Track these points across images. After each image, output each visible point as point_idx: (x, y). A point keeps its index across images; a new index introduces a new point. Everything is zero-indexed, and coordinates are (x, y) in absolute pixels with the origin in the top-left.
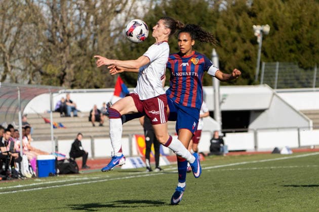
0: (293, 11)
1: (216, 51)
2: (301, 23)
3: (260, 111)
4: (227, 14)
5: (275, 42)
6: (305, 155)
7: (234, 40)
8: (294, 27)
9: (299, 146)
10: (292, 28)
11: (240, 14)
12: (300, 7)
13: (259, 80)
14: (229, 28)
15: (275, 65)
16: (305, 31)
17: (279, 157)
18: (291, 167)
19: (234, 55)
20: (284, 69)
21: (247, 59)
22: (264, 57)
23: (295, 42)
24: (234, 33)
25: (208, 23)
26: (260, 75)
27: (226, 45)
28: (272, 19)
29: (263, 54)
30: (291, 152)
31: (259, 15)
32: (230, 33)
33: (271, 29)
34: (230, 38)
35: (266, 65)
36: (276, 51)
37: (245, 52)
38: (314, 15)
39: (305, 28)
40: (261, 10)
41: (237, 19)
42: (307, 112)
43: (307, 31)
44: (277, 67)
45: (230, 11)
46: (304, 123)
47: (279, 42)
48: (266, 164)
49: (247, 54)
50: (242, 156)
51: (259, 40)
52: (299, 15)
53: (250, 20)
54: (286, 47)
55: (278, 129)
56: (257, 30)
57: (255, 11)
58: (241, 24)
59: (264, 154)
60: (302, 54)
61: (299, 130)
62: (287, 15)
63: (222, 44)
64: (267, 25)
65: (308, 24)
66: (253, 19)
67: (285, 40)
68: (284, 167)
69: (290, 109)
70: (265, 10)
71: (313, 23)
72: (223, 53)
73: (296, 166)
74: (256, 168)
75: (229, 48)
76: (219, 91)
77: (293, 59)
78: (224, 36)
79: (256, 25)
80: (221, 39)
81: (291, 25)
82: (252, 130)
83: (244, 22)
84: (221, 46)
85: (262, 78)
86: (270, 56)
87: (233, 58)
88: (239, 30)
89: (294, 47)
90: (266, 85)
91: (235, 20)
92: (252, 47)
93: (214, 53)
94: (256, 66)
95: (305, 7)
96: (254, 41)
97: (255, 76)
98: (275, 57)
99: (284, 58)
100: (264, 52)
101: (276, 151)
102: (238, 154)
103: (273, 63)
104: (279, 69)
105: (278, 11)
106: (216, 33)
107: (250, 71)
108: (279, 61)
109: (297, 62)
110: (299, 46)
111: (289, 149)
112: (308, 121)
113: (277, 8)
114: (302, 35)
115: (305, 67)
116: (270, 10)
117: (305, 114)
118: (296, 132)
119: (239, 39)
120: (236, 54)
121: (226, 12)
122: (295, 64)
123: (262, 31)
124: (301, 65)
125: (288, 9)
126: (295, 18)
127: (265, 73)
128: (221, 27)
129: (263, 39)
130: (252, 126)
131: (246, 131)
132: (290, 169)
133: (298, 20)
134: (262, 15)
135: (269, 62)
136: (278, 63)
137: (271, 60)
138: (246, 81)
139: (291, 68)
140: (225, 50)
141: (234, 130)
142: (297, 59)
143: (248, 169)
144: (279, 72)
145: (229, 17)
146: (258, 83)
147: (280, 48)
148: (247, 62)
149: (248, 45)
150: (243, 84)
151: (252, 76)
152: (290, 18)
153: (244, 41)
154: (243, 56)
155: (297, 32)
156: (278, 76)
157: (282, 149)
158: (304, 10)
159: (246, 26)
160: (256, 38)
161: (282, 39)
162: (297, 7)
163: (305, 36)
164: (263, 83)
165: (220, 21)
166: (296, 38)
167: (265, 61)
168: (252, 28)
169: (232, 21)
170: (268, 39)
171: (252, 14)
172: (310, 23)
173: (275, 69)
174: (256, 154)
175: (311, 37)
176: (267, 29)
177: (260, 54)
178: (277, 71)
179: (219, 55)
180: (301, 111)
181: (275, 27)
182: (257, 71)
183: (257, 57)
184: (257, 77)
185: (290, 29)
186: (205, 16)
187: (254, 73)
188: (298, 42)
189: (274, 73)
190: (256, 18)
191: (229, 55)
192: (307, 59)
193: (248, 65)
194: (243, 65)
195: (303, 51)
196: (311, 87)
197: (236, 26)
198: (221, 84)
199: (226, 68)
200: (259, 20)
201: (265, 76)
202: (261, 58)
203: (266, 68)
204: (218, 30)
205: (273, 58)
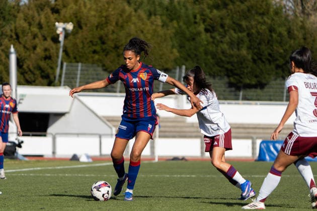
0: (99, 9)
1: (14, 47)
2: (107, 23)
3: (60, 115)
4: (29, 9)
5: (78, 41)
6: (104, 164)
7: (35, 36)
8: (99, 26)
9: (101, 155)
10: (97, 27)
11: (42, 10)
12: (107, 6)
13: (60, 82)
14: (30, 24)
15: (78, 66)
16: (111, 32)
17: (78, 164)
18: (87, 175)
19: (34, 53)
20: (87, 70)
21: (48, 58)
22: (65, 56)
23: (99, 42)
24: (35, 29)
25: (7, 17)
26: (60, 76)
27: (26, 41)
28: (76, 17)
29: (64, 53)
30: (90, 160)
31: (63, 12)
32: (30, 29)
33: (74, 27)
34: (30, 34)
35: (67, 66)
36: (78, 51)
37: (46, 50)
38: (121, 15)
39: (111, 28)
40: (65, 6)
41: (39, 15)
42: (111, 119)
43: (113, 32)
44: (79, 68)
45: (32, 6)
46: (108, 131)
47: (83, 42)
48: (64, 171)
49: (47, 53)
50: (38, 161)
51: (61, 38)
52: (104, 14)
53: (53, 17)
54: (89, 47)
55: (78, 135)
56: (60, 27)
57: (59, 7)
58: (43, 21)
59: (62, 160)
60: (106, 55)
61: (100, 137)
62: (93, 13)
63: (20, 40)
64: (71, 23)
65: (114, 24)
66: (56, 15)
67: (88, 40)
68: (80, 175)
69: (92, 114)
70: (69, 7)
71: (120, 23)
72: (22, 49)
73: (93, 175)
74: (49, 175)
75: (29, 45)
76: (16, 90)
77: (97, 61)
78: (23, 32)
79: (59, 22)
80: (20, 35)
81: (96, 24)
82: (52, 134)
83: (46, 18)
84: (20, 43)
85: (63, 80)
86: (71, 55)
87: (32, 55)
88: (40, 26)
89: (98, 48)
90: (67, 87)
91: (36, 14)
92: (54, 46)
93: (12, 50)
94: (57, 66)
95: (112, 5)
96: (55, 39)
97: (55, 77)
98: (78, 59)
99: (87, 60)
100: (65, 51)
101: (75, 158)
102: (34, 159)
103: (75, 64)
104: (82, 70)
105: (83, 8)
106: (15, 28)
107: (50, 71)
108: (82, 62)
109: (101, 65)
110: (104, 46)
111: (88, 157)
112: (111, 128)
113: (82, 5)
114: (106, 36)
115: (109, 70)
116: (74, 7)
117: (109, 121)
118: (97, 140)
119: (40, 36)
120: (36, 52)
121: (28, 7)
122: (98, 66)
123: (64, 29)
124: (104, 68)
125: (94, 7)
126: (101, 17)
127: (66, 74)
128: (21, 23)
129: (66, 37)
130: (51, 130)
131: (45, 136)
132: (86, 177)
133: (103, 19)
134: (66, 12)
135: (71, 62)
136: (80, 64)
137: (74, 61)
138: (45, 81)
139: (95, 70)
140: (25, 47)
141: (31, 134)
142: (99, 61)
143: (41, 175)
144: (81, 74)
145: (31, 12)
146: (60, 85)
147: (83, 48)
148: (48, 61)
149: (49, 43)
150: (42, 85)
151: (52, 77)
152: (95, 16)
153: (45, 39)
154: (43, 54)
155: (102, 32)
156: (80, 78)
157: (81, 156)
158: (110, 9)
159: (48, 22)
160: (58, 35)
161: (86, 39)
162: (104, 6)
163: (111, 37)
164: (64, 85)
165: (21, 15)
166: (101, 38)
167: (66, 61)
168: (54, 25)
169: (33, 17)
170: (71, 37)
171: (55, 11)
172: (117, 24)
173: (77, 70)
174: (54, 160)
175: (116, 39)
176: (70, 27)
177: (61, 53)
178: (79, 72)
179: (17, 51)
180: (104, 117)
181: (79, 25)
182: (58, 71)
183: (58, 57)
184: (57, 77)
185: (95, 29)
186: (5, 10)
187: (54, 73)
188: (103, 43)
189: (76, 74)
190: (59, 15)
191: (28, 53)
192: (111, 62)
193: (48, 64)
194: (43, 64)
195: (108, 53)
196: (115, 92)
197: (37, 21)
198: (19, 83)
199: (25, 67)
200: (62, 17)
201: (65, 78)
202: (63, 57)
203: (67, 70)
204: (18, 25)
205: (75, 58)
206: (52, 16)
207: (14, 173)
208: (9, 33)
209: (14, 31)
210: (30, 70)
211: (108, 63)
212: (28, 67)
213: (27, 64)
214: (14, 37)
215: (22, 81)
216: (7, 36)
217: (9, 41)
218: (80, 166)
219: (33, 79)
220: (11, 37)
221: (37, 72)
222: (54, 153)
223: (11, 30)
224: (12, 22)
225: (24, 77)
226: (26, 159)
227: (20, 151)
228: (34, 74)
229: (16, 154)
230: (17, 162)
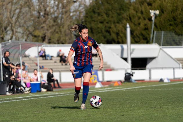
0: (172, 2)
2: (176, 9)
3: (152, 59)
5: (162, 20)
6: (177, 83)
7: (139, 18)
8: (173, 11)
9: (174, 78)
11: (143, 4)
13: (153, 41)
14: (137, 12)
15: (162, 33)
16: (179, 14)
18: (170, 89)
19: (139, 27)
20: (167, 35)
21: (146, 29)
23: (173, 20)
24: (139, 15)
25: (125, 9)
26: (153, 38)
27: (135, 21)
28: (160, 7)
30: (169, 81)
31: (153, 5)
32: (137, 14)
33: (160, 13)
34: (137, 17)
35: (156, 33)
36: (162, 25)
37: (145, 25)
39: (179, 12)
40: (154, 2)
41: (141, 7)
43: (180, 14)
45: (138, 2)
46: (178, 65)
47: (164, 20)
48: (157, 87)
49: (146, 27)
50: (142, 83)
51: (153, 19)
52: (175, 5)
54: (168, 22)
55: (162, 68)
56: (152, 13)
57: (151, 2)
58: (143, 10)
59: (155, 82)
60: (177, 27)
61: (174, 69)
62: (169, 4)
63: (132, 20)
64: (158, 10)
65: (180, 10)
66: (150, 7)
68: (166, 89)
69: (169, 57)
70: (157, 2)
72: (133, 25)
73: (172, 89)
74: (150, 90)
75: (136, 23)
76: (130, 47)
77: (172, 29)
78: (133, 16)
79: (151, 10)
80: (132, 18)
81: (171, 10)
82: (148, 68)
83: (145, 8)
84: (132, 22)
85: (154, 40)
86: (158, 27)
87: (138, 28)
88: (142, 13)
89: (172, 23)
92: (149, 22)
93: (128, 25)
94: (151, 33)
96: (150, 19)
98: (162, 28)
99: (167, 29)
100: (155, 25)
101: (161, 80)
102: (140, 82)
103: (160, 32)
104: (164, 35)
105: (164, 2)
106: (129, 14)
107: (147, 36)
108: (164, 30)
109: (174, 31)
110: (175, 22)
111: (168, 79)
114: (177, 16)
115: (178, 34)
116: (159, 2)
117: (178, 60)
118: (172, 70)
119: (142, 17)
120: (140, 26)
121: (135, 3)
122: (173, 32)
123: (155, 14)
124: (176, 33)
125: (170, 1)
126: (173, 6)
127: (156, 37)
128: (132, 11)
129: (156, 17)
130: (148, 66)
131: (145, 69)
133: (175, 8)
134: (155, 5)
135: (158, 31)
136: (163, 32)
137: (160, 30)
138: (145, 41)
139: (171, 35)
140: (134, 24)
141: (138, 68)
142: (173, 29)
143: (146, 90)
145: (137, 6)
146: (152, 43)
147: (164, 23)
149: (147, 21)
150: (143, 43)
151: (148, 39)
152: (170, 6)
153: (145, 19)
154: (144, 27)
155: (174, 15)
156: (163, 39)
158: (178, 2)
159: (146, 11)
160: (151, 17)
161: (166, 18)
163: (179, 17)
164: (155, 43)
165: (132, 8)
166: (174, 18)
167: (156, 31)
168: (149, 12)
169: (138, 8)
170: (158, 18)
171: (150, 4)
172: (182, 10)
173: (162, 35)
174: (150, 82)
175: (182, 17)
176: (157, 12)
177: (153, 26)
178: (163, 36)
179: (130, 27)
180: (176, 59)
181: (162, 11)
182: (152, 36)
183: (151, 28)
184: (151, 39)
185: (170, 13)
186: (123, 5)
187: (150, 37)
188: (175, 20)
189: (161, 37)
190: (152, 7)
191: (136, 27)
192: (179, 30)
193: (146, 32)
194: (144, 32)
195: (177, 25)
196: (181, 45)
197: (140, 10)
198: (132, 43)
199: (135, 34)
200: (153, 7)
201: (156, 39)
202: (154, 28)
203: (156, 35)
204: (130, 12)
205: (160, 29)
206: (148, 7)
207: (131, 89)
208: (126, 17)
209: (129, 16)
210: (137, 36)
211: (178, 30)
212: (136, 34)
213: (137, 32)
214: (129, 19)
215: (133, 41)
216: (125, 19)
217: (126, 21)
218: (164, 84)
219: (139, 40)
220: (127, 19)
221: (141, 37)
222: (150, 78)
223: (127, 16)
224: (127, 11)
225: (134, 39)
226: (136, 82)
228: (139, 37)
229: (131, 80)
230: (131, 84)
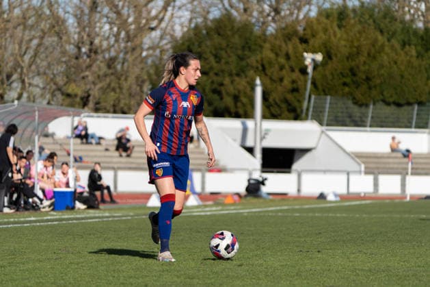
0: (350, 38)
1: (261, 79)
2: (358, 53)
3: (305, 151)
4: (276, 38)
5: (327, 73)
6: (353, 203)
7: (282, 68)
8: (350, 57)
9: (348, 193)
10: (348, 58)
11: (290, 39)
12: (358, 35)
13: (307, 115)
14: (277, 55)
15: (326, 99)
16: (362, 63)
17: (325, 203)
18: (338, 215)
19: (281, 86)
20: (336, 104)
21: (295, 90)
22: (314, 89)
23: (350, 74)
24: (282, 60)
25: (253, 47)
26: (308, 109)
27: (272, 73)
28: (326, 47)
29: (313, 86)
30: (338, 199)
31: (311, 42)
32: (276, 60)
33: (324, 58)
34: (277, 66)
35: (315, 99)
36: (328, 84)
37: (293, 82)
38: (374, 46)
39: (362, 59)
40: (314, 36)
41: (286, 45)
42: (359, 155)
43: (365, 63)
44: (328, 101)
45: (279, 35)
46: (356, 167)
47: (332, 74)
49: (295, 85)
50: (283, 200)
51: (310, 70)
52: (356, 44)
53: (301, 47)
54: (340, 79)
55: (325, 172)
56: (309, 58)
57: (307, 37)
58: (291, 51)
59: (308, 199)
60: (357, 88)
61: (348, 174)
62: (343, 43)
63: (267, 71)
64: (320, 53)
65: (366, 54)
66: (304, 45)
67: (339, 71)
68: (330, 215)
69: (339, 149)
70: (318, 37)
71: (372, 55)
72: (268, 82)
73: (344, 215)
74: (298, 215)
75: (275, 77)
76: (261, 125)
77: (347, 93)
78: (270, 63)
79: (307, 52)
80: (267, 66)
81: (347, 54)
82: (296, 170)
83: (294, 48)
84: (266, 75)
85: (310, 113)
86: (320, 87)
87: (279, 88)
88: (288, 57)
89: (348, 80)
90: (314, 121)
91: (284, 45)
92: (302, 77)
93: (258, 82)
94: (304, 99)
95: (364, 35)
96: (304, 71)
97: (302, 111)
98: (327, 90)
99: (336, 92)
100: (314, 83)
101: (322, 196)
102: (279, 197)
103: (323, 97)
104: (330, 103)
105: (333, 38)
106: (262, 60)
107: (296, 104)
108: (331, 95)
109: (351, 98)
110: (355, 79)
111: (336, 195)
112: (359, 164)
113: (332, 34)
114: (358, 67)
115: (360, 103)
116: (324, 37)
117: (357, 156)
118: (344, 177)
119: (287, 67)
120: (283, 84)
121: (275, 37)
122: (348, 99)
123: (313, 60)
124: (355, 101)
125: (345, 36)
126: (351, 47)
127: (314, 107)
128: (268, 54)
129: (315, 68)
130: (295, 166)
131: (289, 172)
132: (337, 217)
133: (355, 49)
134: (315, 42)
135: (319, 95)
136: (329, 98)
137: (322, 93)
138: (292, 115)
139: (344, 104)
140: (271, 79)
141: (275, 170)
142: (350, 94)
143: (290, 214)
144: (329, 108)
145: (278, 43)
146: (306, 119)
147: (331, 80)
148: (295, 94)
149: (297, 74)
150: (288, 119)
151: (299, 110)
152: (345, 46)
153: (293, 70)
154: (290, 86)
155: (353, 64)
156: (329, 112)
157: (328, 194)
158: (362, 39)
159: (295, 53)
160: (306, 67)
161: (336, 70)
162: (355, 35)
163: (362, 68)
164: (312, 119)
165: (267, 45)
166: (351, 70)
167: (315, 95)
168: (302, 56)
169: (280, 47)
170: (320, 68)
171: (304, 40)
172: (369, 54)
173: (326, 103)
174: (299, 198)
175: (368, 70)
176: (319, 57)
177: (309, 85)
178: (328, 106)
179: (263, 84)
180: (353, 153)
181: (328, 56)
182: (305, 104)
183: (305, 89)
184: (304, 111)
185: (345, 60)
186: (250, 40)
187: (301, 107)
188: (354, 74)
189: (324, 108)
190: (308, 45)
191: (275, 85)
192: (362, 95)
193: (295, 97)
194: (289, 97)
195: (359, 85)
196: (365, 126)
197: (284, 52)
198: (264, 117)
199: (271, 100)
200: (310, 47)
201: (313, 111)
202: (311, 90)
203: (315, 102)
204: (264, 56)
205: (324, 91)
206: (299, 45)
207: (259, 212)
208: (255, 64)
209: (260, 62)
210: (276, 104)
211: (360, 95)
212: (274, 100)
213: (274, 97)
214: (260, 68)
215: (268, 114)
216: (252, 67)
217: (255, 72)
218: (328, 205)
219: (279, 112)
220: (257, 68)
221: (284, 106)
222: (299, 190)
223: (257, 61)
224: (258, 52)
225: (270, 110)
226: (271, 197)
227: (265, 189)
228: (279, 106)
229: (259, 193)
230: (261, 201)
